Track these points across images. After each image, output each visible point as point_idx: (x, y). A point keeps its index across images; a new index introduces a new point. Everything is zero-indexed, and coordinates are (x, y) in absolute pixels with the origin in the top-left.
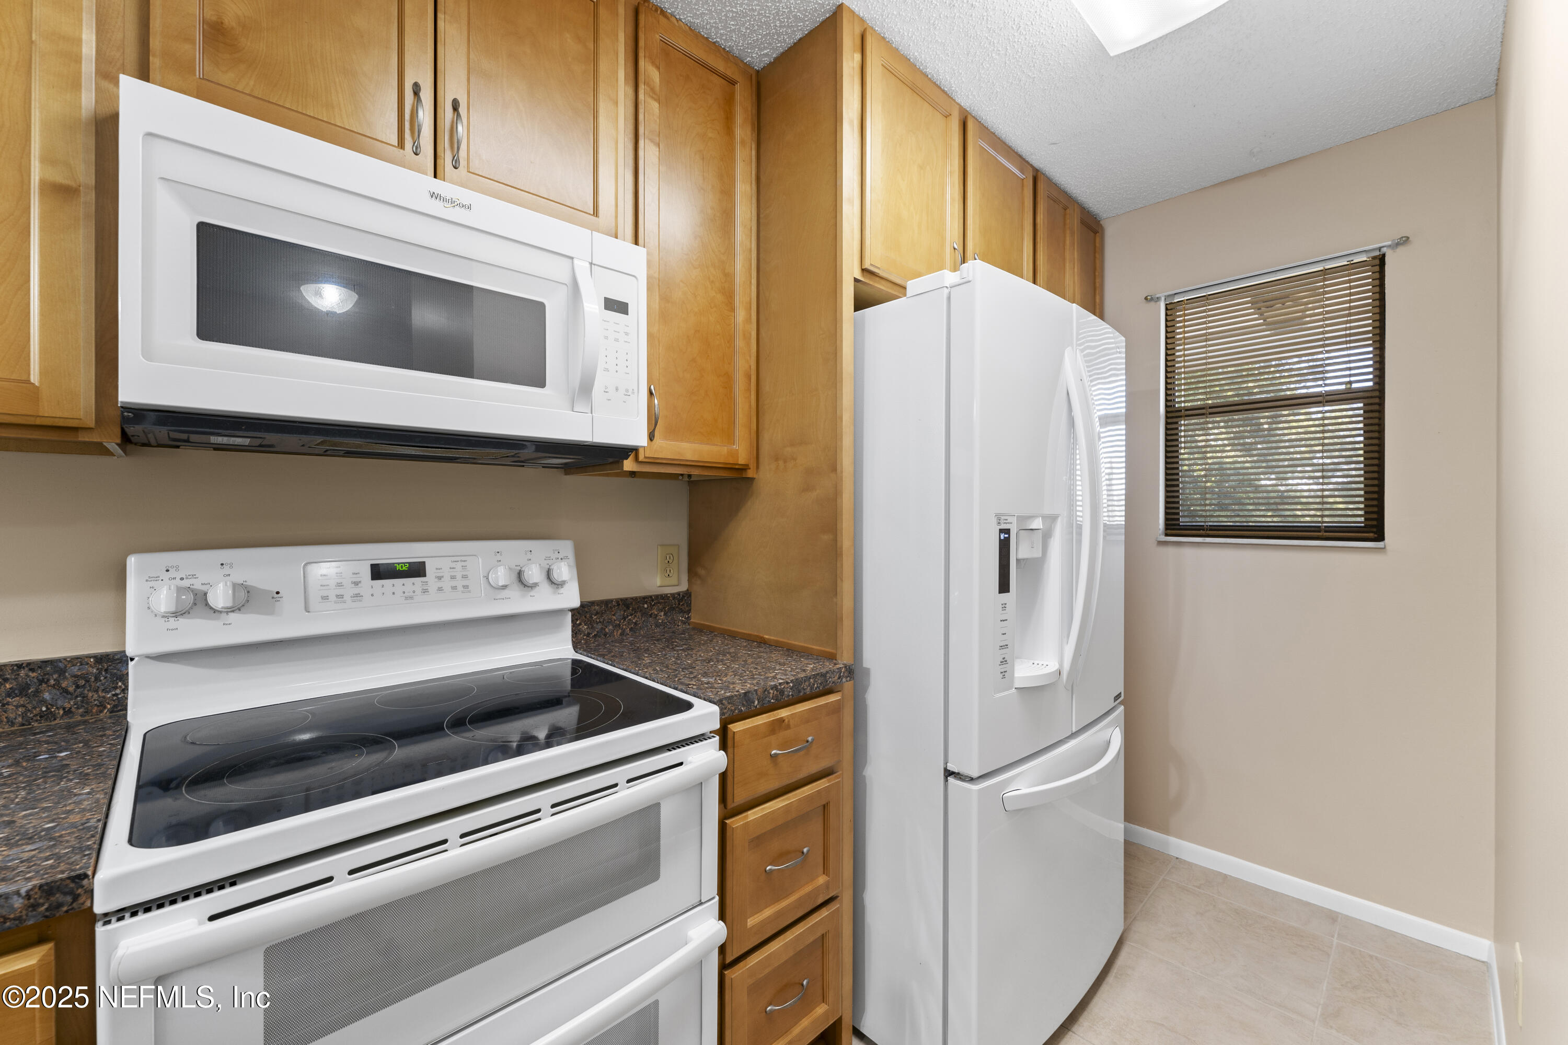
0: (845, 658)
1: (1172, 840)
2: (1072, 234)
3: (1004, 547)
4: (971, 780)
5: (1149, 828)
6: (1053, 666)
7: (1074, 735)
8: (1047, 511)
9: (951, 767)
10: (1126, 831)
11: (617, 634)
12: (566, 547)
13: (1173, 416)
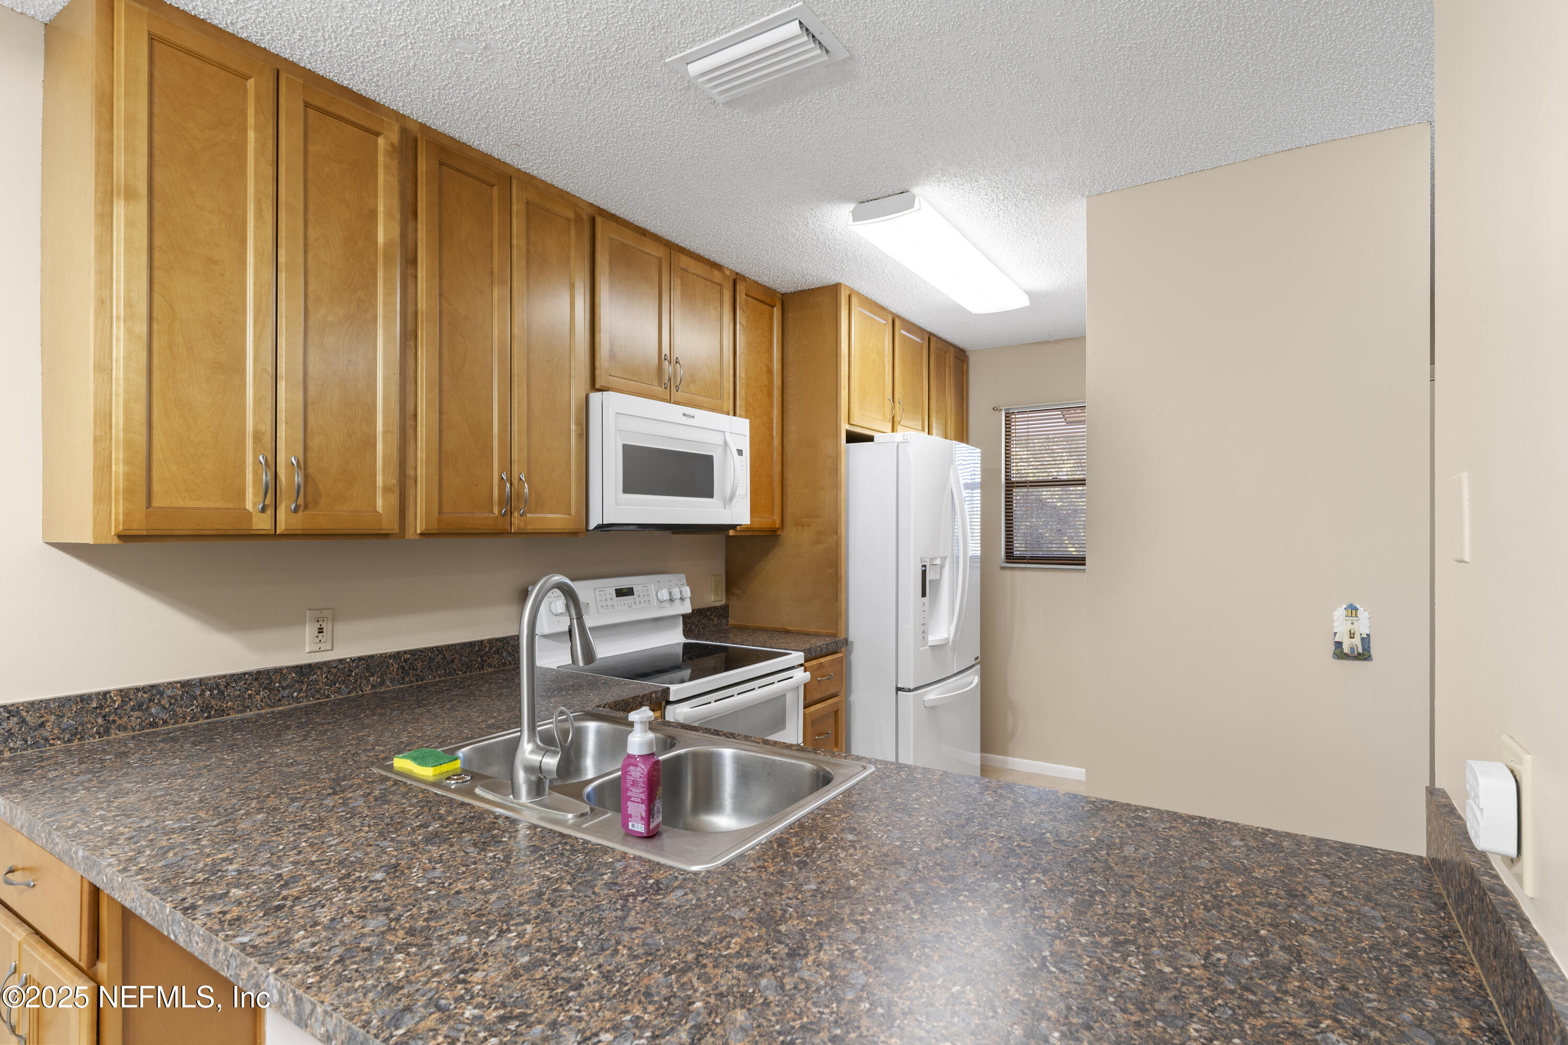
0: (842, 636)
1: (1010, 759)
2: (950, 368)
3: (924, 573)
4: (910, 690)
5: (996, 754)
6: (945, 636)
7: (955, 675)
8: (942, 555)
9: (899, 686)
10: (982, 758)
11: (696, 630)
12: (683, 577)
13: (1010, 485)
